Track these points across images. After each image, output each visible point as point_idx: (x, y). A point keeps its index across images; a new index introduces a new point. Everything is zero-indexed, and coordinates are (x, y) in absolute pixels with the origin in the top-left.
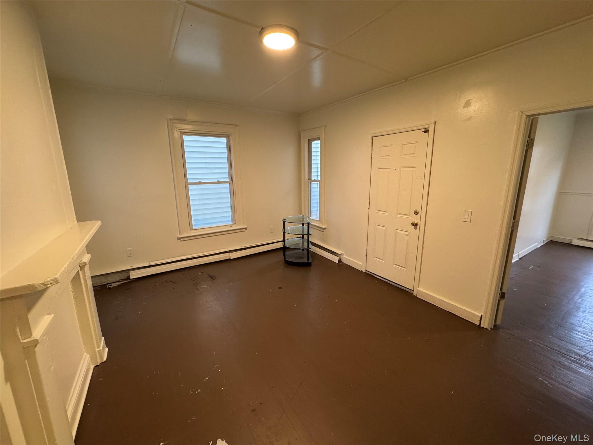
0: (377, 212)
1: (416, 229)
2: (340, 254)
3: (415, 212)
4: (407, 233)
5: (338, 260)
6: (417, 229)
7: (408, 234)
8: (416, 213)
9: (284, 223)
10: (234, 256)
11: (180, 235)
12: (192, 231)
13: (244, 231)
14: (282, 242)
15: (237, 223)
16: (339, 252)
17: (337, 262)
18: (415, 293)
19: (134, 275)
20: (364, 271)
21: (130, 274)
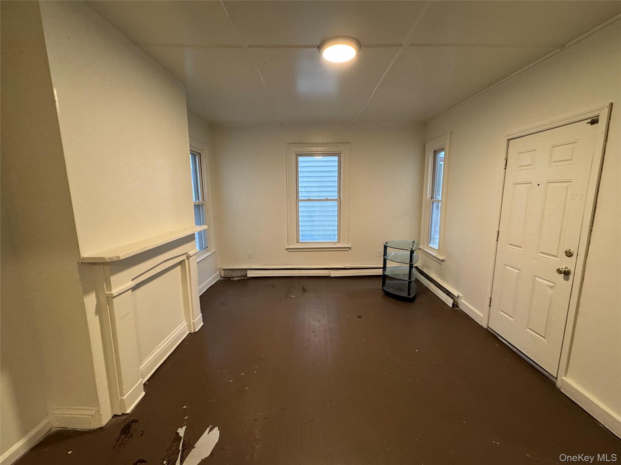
0: (508, 246)
1: (567, 279)
2: (457, 296)
3: (566, 252)
4: (552, 284)
5: (452, 303)
6: (569, 281)
7: (553, 286)
8: (569, 254)
9: (385, 247)
10: (334, 274)
11: (288, 246)
12: (299, 244)
13: (348, 251)
14: (382, 269)
15: (341, 241)
16: (455, 293)
17: (451, 306)
18: (559, 384)
19: (250, 274)
20: (485, 327)
21: (248, 273)
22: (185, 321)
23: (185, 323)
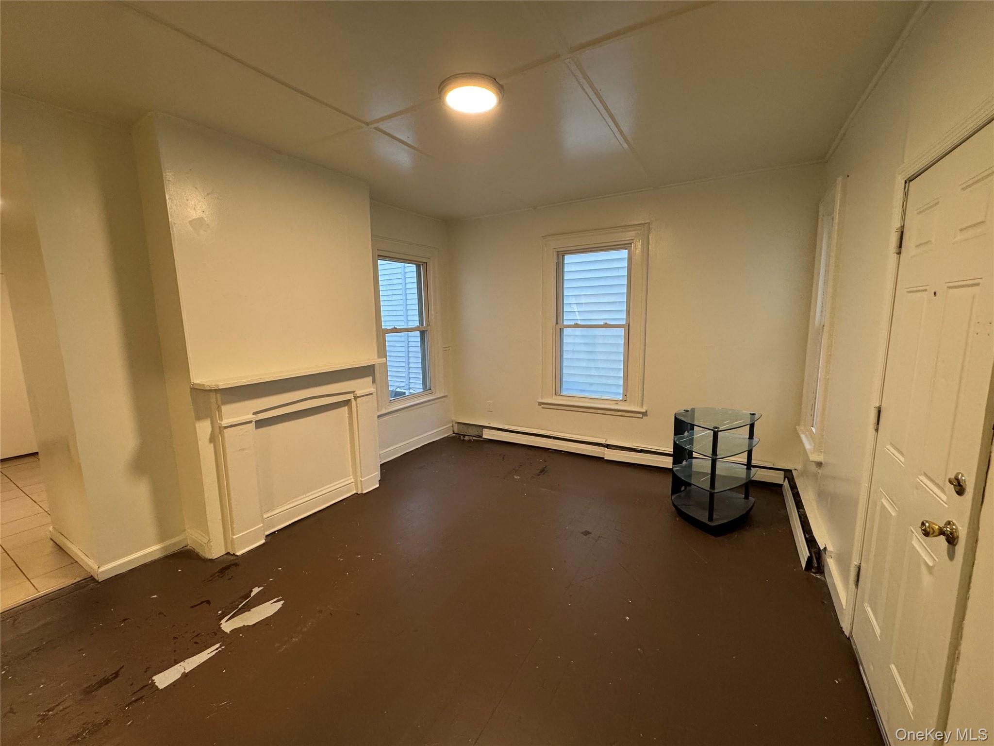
1: (951, 556)
2: (822, 549)
4: (930, 562)
6: (954, 562)
7: (932, 567)
8: (958, 488)
11: (542, 398)
12: (558, 397)
13: (641, 418)
15: (629, 400)
17: (804, 566)
19: (487, 435)
20: (847, 633)
21: (484, 432)
22: (351, 477)
23: (351, 479)
